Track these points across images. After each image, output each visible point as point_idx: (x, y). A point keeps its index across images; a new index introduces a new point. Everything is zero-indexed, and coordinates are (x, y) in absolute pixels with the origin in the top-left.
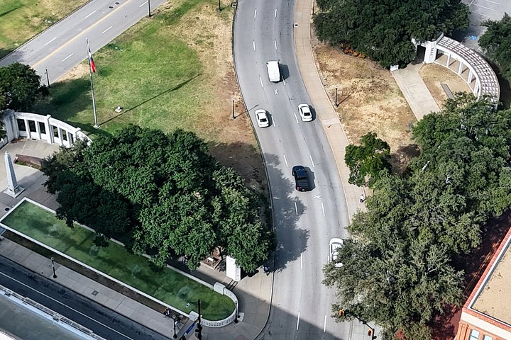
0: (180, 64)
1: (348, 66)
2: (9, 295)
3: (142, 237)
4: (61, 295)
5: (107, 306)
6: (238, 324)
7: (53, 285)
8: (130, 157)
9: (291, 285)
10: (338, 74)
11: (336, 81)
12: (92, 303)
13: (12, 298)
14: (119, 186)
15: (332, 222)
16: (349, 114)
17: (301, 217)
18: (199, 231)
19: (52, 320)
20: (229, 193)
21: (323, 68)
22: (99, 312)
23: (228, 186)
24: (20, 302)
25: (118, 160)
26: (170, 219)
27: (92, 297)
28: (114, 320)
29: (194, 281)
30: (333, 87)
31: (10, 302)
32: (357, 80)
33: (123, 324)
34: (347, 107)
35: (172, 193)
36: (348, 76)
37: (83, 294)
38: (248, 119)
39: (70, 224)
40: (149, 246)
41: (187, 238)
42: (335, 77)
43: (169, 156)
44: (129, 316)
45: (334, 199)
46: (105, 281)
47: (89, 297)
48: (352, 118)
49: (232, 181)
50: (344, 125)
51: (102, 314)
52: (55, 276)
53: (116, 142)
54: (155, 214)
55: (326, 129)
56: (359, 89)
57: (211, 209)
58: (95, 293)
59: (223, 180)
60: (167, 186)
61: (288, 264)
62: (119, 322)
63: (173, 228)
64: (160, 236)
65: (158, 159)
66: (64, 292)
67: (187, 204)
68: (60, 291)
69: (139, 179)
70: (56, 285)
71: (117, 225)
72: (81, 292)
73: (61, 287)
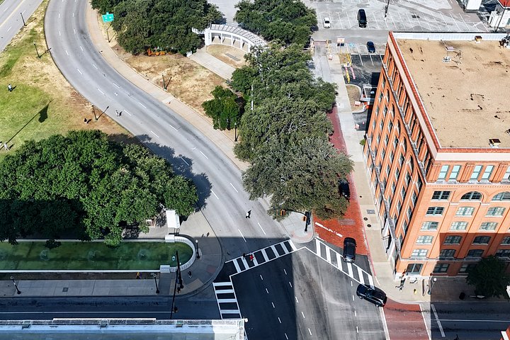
0: (31, 99)
1: (156, 63)
2: (28, 326)
3: (92, 223)
4: (34, 306)
5: (83, 295)
6: (201, 258)
7: (21, 301)
8: (46, 163)
9: (219, 213)
10: (153, 70)
11: (153, 75)
12: (68, 299)
13: (34, 328)
14: (51, 189)
15: (216, 160)
16: (178, 91)
17: (193, 166)
18: (140, 197)
19: (99, 329)
20: (144, 162)
21: (139, 70)
22: (79, 304)
23: (140, 157)
24: (47, 328)
25: (37, 169)
26: (112, 198)
27: (65, 294)
28: (96, 304)
29: (145, 242)
30: (154, 79)
31: (34, 334)
32: (169, 69)
33: (106, 303)
34: (173, 87)
35: (102, 176)
36: (161, 69)
37: (55, 295)
38: (108, 118)
39: (12, 242)
40: (101, 228)
41: (134, 207)
42: (152, 72)
44: (107, 294)
45: (206, 146)
46: (69, 276)
47: (62, 295)
48: (181, 93)
49: (141, 152)
50: (179, 99)
51: (82, 304)
52: (19, 293)
53: (24, 157)
54: (96, 198)
55: (169, 105)
56: (174, 74)
57: (140, 178)
58: (65, 290)
59: (133, 154)
60: (95, 171)
61: (207, 201)
62: (101, 303)
63: (117, 204)
64: (109, 215)
65: (74, 154)
66: (36, 301)
67: (120, 180)
68: (30, 302)
69: (69, 175)
70: (24, 299)
71: (66, 221)
72: (52, 295)
73: (30, 299)
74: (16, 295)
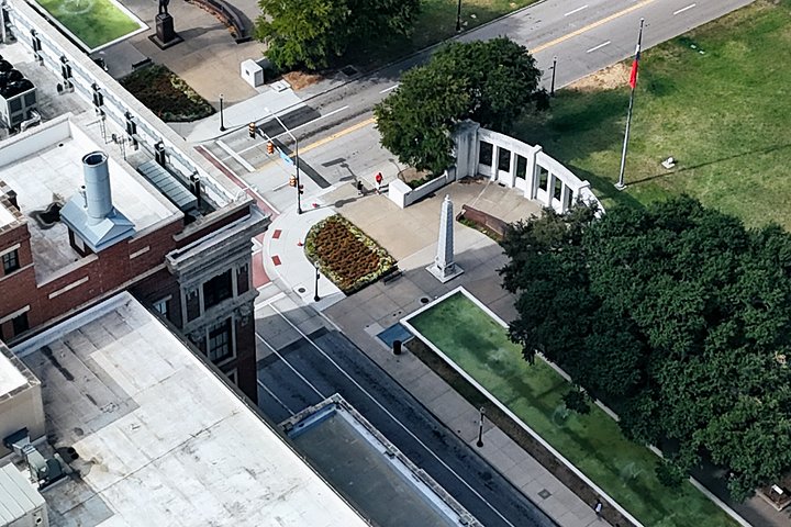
2: (392, 455)
3: (656, 413)
4: (482, 482)
5: (561, 524)
7: (472, 458)
8: (669, 256)
12: (536, 511)
13: (395, 462)
14: (635, 307)
18: (767, 428)
19: (456, 521)
24: (408, 474)
25: (645, 258)
26: (717, 393)
27: (537, 500)
29: (736, 522)
31: (391, 469)
35: (733, 343)
37: (523, 490)
39: (528, 355)
40: (664, 432)
41: (741, 437)
43: (742, 272)
46: (568, 478)
47: (532, 498)
52: (480, 444)
53: (648, 223)
54: (691, 375)
58: (545, 494)
60: (726, 328)
63: (718, 411)
64: (690, 421)
65: (721, 273)
66: (490, 476)
67: (756, 371)
68: (482, 472)
69: (676, 303)
70: (478, 459)
71: (615, 378)
72: (519, 486)
73: (486, 466)
74: (474, 444)
